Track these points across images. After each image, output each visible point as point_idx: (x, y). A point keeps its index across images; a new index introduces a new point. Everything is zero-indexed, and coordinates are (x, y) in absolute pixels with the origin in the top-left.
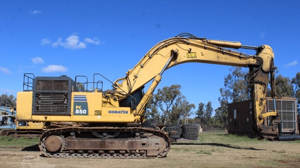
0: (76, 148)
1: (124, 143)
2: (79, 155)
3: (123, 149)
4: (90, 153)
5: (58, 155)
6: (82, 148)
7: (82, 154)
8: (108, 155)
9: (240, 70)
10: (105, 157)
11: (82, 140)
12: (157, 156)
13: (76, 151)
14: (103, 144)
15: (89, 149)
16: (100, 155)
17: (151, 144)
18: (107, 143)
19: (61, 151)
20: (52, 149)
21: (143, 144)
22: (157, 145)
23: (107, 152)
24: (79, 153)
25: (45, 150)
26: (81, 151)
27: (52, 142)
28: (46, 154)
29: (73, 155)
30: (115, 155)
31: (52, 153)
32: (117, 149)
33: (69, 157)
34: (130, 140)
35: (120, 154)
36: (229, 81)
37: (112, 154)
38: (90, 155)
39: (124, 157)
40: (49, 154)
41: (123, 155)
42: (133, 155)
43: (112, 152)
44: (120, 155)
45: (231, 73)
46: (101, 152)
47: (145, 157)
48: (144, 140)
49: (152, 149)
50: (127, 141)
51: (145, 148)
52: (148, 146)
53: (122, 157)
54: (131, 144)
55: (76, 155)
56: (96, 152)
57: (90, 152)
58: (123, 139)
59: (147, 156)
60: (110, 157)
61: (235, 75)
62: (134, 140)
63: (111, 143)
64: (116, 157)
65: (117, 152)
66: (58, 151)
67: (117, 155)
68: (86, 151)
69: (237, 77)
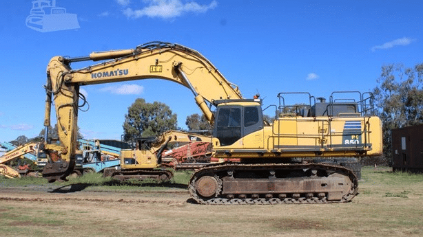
0: (237, 192)
1: (298, 183)
2: (240, 200)
3: (297, 191)
4: (254, 198)
5: (212, 201)
6: (245, 192)
7: (243, 199)
8: (278, 199)
9: (392, 82)
10: (273, 203)
11: (244, 181)
12: (340, 200)
13: (237, 196)
14: (271, 186)
15: (253, 192)
16: (266, 201)
17: (333, 185)
18: (276, 185)
19: (216, 196)
20: (206, 193)
21: (323, 185)
22: (341, 186)
23: (276, 195)
24: (241, 198)
25: (196, 195)
26: (243, 196)
27: (206, 185)
28: (198, 200)
29: (231, 201)
30: (286, 199)
31: (206, 199)
32: (290, 191)
33: (226, 203)
34: (306, 180)
35: (293, 198)
36: (376, 97)
37: (282, 199)
38: (255, 201)
39: (298, 202)
40: (201, 200)
41: (297, 200)
42: (309, 200)
43: (283, 195)
44: (293, 200)
45: (380, 86)
46: (269, 196)
47: (326, 201)
48: (324, 180)
49: (334, 190)
50: (303, 181)
51: (326, 190)
52: (329, 187)
53: (296, 202)
54: (308, 185)
55: (236, 201)
56: (262, 196)
57: (255, 196)
58: (298, 179)
59: (328, 200)
60: (281, 202)
61: (385, 89)
62: (311, 180)
63: (282, 184)
64: (288, 202)
65: (290, 195)
66: (213, 196)
67: (289, 200)
68: (249, 196)
69: (388, 91)
